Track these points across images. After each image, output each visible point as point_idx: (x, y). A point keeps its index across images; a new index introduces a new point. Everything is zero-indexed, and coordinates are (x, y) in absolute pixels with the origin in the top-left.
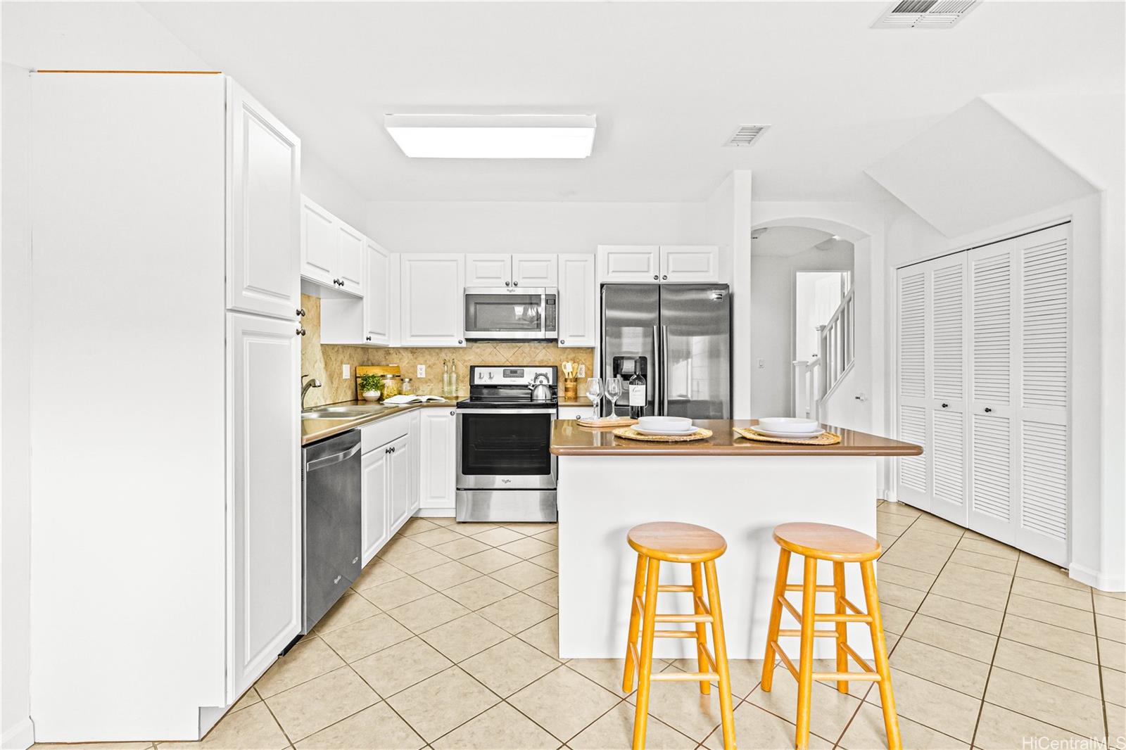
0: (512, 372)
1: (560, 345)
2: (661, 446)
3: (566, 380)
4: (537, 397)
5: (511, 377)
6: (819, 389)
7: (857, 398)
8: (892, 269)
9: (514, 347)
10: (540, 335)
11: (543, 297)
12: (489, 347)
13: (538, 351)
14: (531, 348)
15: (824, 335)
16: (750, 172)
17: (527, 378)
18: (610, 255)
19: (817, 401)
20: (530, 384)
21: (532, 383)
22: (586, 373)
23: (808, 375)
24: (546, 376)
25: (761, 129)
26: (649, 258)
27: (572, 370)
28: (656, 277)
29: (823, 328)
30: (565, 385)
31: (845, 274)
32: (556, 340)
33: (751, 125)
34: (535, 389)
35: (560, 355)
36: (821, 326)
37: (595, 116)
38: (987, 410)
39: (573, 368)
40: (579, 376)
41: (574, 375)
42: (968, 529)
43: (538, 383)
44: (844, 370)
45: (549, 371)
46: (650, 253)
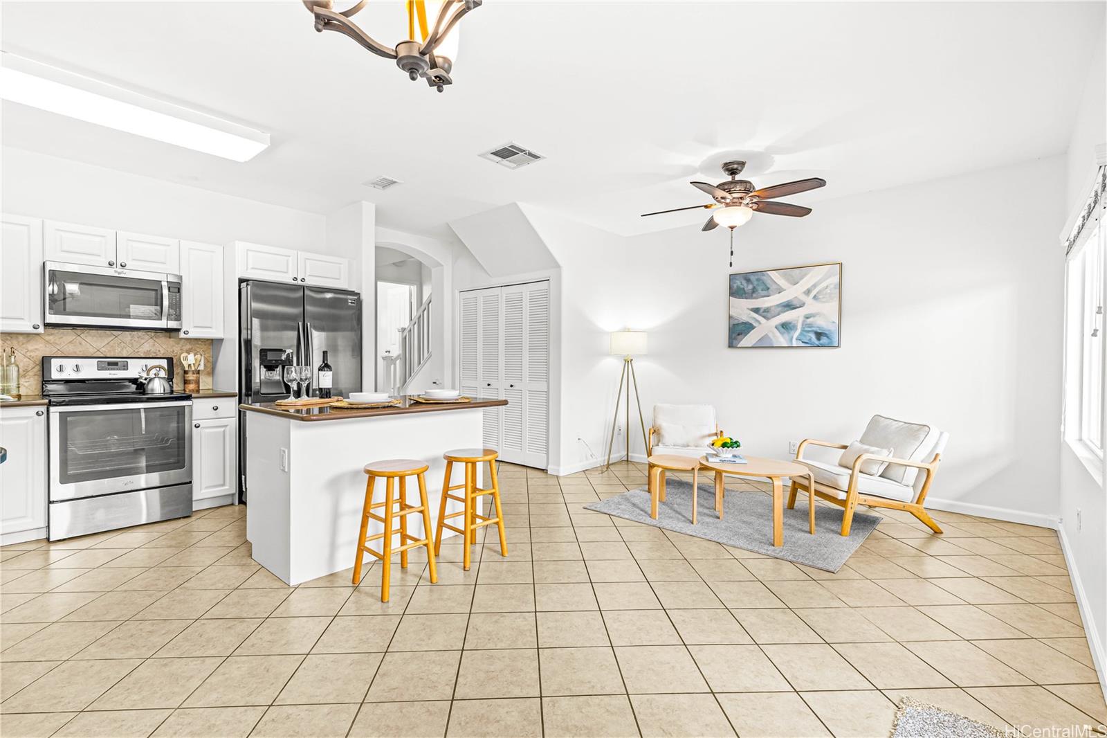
0: (109, 364)
1: (182, 335)
2: (375, 410)
3: (186, 372)
4: (152, 390)
5: (109, 369)
6: (400, 380)
7: (434, 383)
8: (456, 291)
9: (110, 336)
10: (162, 324)
11: (164, 284)
12: (69, 335)
13: (143, 341)
14: (133, 337)
15: (404, 336)
16: (374, 205)
17: (135, 370)
18: (249, 252)
19: (399, 388)
20: (141, 377)
21: (145, 375)
22: (205, 365)
23: (392, 366)
24: (160, 367)
25: (395, 182)
26: (287, 261)
27: (194, 362)
28: (295, 279)
29: (403, 330)
30: (184, 377)
31: (412, 287)
32: (178, 330)
33: (391, 178)
34: (148, 383)
35: (174, 346)
36: (402, 328)
37: (269, 135)
38: (512, 386)
39: (196, 360)
40: (199, 368)
41: (196, 368)
42: (501, 461)
43: (152, 375)
44: (420, 363)
45: (164, 363)
46: (289, 256)
